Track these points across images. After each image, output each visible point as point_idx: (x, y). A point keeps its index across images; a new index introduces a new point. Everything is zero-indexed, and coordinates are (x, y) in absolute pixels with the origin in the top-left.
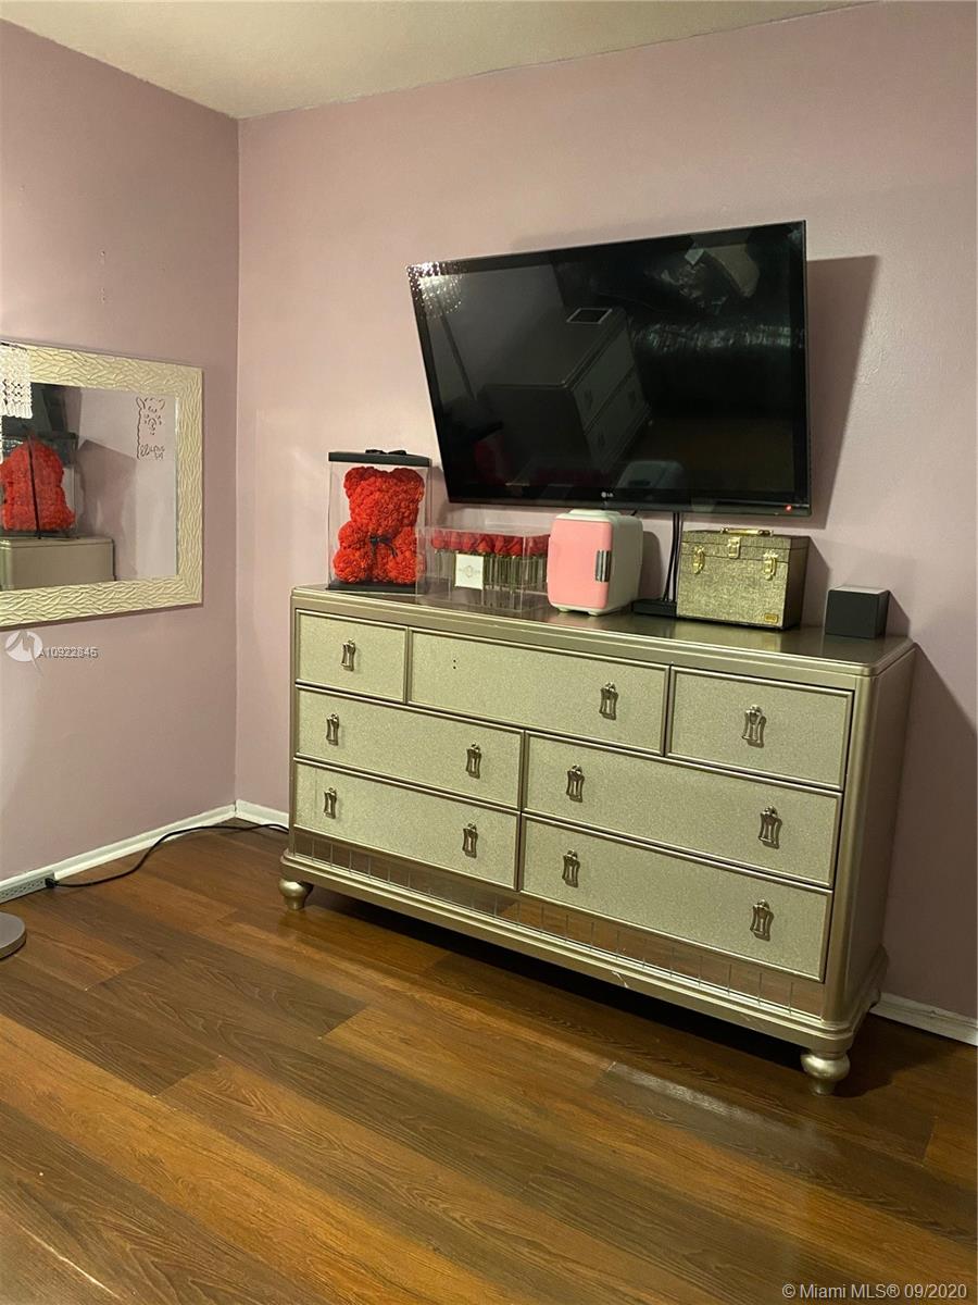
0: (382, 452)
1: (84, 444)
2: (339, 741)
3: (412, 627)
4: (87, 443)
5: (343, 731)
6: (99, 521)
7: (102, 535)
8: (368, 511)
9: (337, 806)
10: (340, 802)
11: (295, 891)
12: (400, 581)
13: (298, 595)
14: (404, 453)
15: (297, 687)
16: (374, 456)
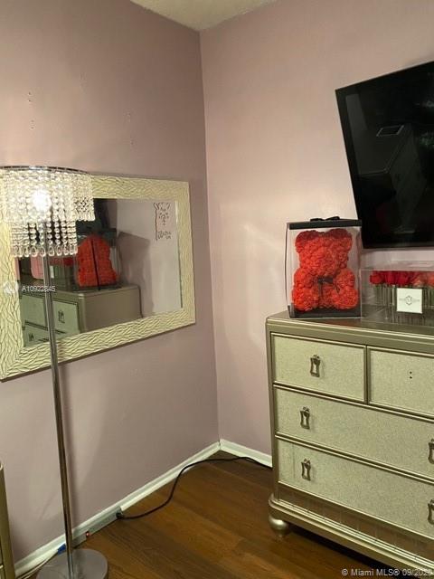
0: (321, 220)
1: (120, 235)
2: (310, 426)
3: (368, 346)
4: (122, 234)
5: (313, 420)
6: (130, 276)
7: (132, 284)
8: (318, 261)
9: (311, 471)
10: (314, 469)
11: (280, 526)
12: (342, 308)
13: (272, 323)
14: (338, 218)
15: (274, 387)
16: (317, 223)
